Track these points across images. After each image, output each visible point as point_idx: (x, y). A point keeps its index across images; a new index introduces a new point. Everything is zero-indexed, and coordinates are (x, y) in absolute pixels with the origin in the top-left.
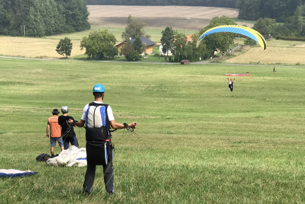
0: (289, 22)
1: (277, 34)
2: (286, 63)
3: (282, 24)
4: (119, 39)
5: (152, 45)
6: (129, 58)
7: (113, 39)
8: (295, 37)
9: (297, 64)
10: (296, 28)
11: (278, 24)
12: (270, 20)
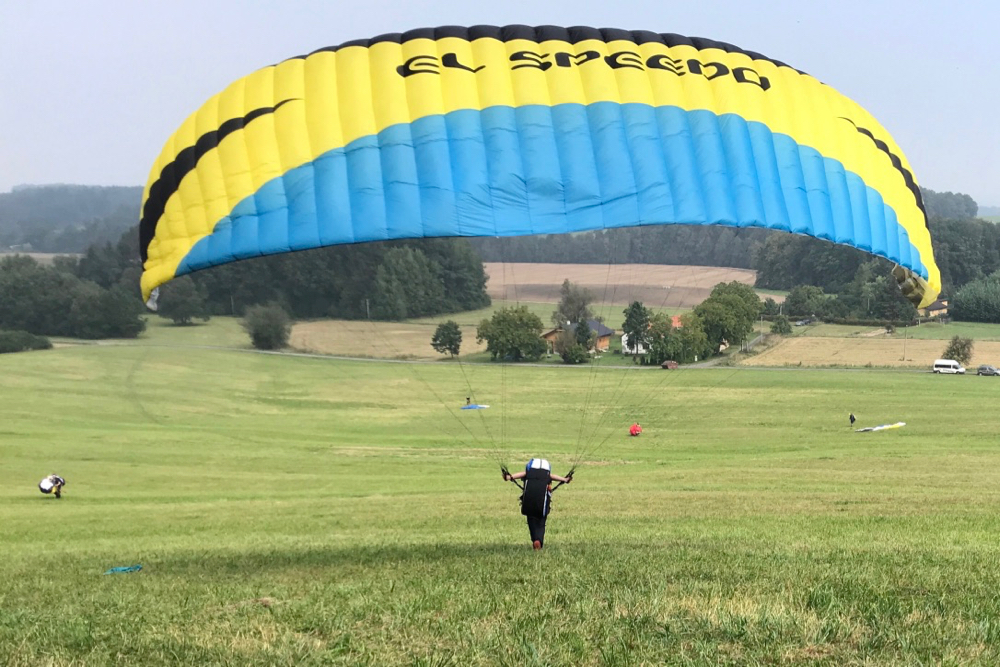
0: (846, 292)
1: (826, 314)
2: (848, 364)
3: (834, 297)
4: (548, 324)
5: (609, 334)
6: (569, 359)
7: (536, 324)
8: (857, 320)
9: (866, 366)
10: (859, 303)
11: (827, 296)
12: (814, 289)
